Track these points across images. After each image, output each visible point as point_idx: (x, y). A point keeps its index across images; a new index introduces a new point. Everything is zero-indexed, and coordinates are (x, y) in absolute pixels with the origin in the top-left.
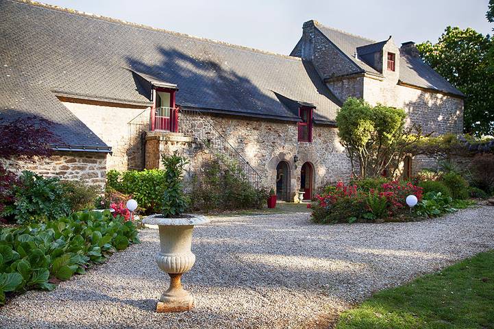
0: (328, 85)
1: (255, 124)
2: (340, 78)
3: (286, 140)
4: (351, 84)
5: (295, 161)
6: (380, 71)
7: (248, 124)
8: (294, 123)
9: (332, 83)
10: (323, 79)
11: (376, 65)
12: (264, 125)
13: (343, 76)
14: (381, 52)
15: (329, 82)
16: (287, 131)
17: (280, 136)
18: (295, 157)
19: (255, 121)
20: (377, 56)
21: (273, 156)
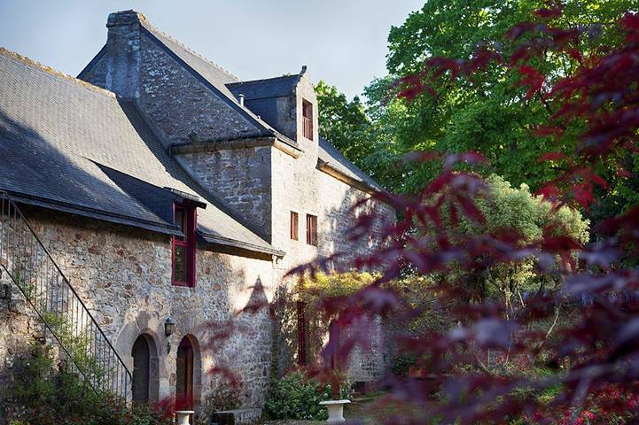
0: (179, 159)
1: (93, 238)
2: (213, 146)
3: (151, 281)
4: (241, 158)
5: (167, 334)
6: (293, 137)
7: (78, 237)
8: (165, 239)
9: (191, 156)
10: (166, 145)
11: (280, 122)
12: (110, 241)
13: (219, 140)
14: (292, 97)
15: (182, 153)
16: (153, 259)
17: (139, 270)
18: (168, 323)
19: (92, 230)
20: (282, 104)
21: (126, 322)
